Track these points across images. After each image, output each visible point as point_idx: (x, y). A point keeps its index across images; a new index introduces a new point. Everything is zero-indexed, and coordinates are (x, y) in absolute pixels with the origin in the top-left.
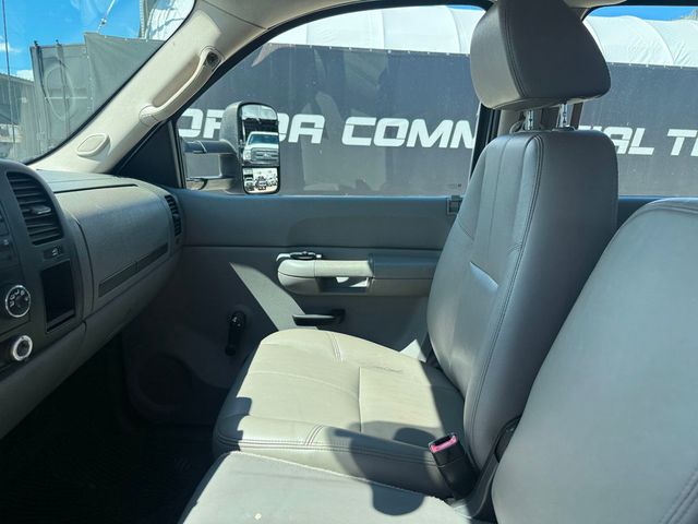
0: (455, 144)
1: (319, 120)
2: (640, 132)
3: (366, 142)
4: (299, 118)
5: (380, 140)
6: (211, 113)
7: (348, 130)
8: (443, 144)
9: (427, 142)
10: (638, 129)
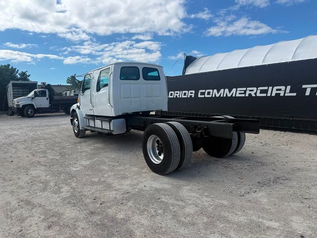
0: (225, 96)
1: (193, 92)
2: (289, 88)
3: (203, 96)
4: (190, 92)
5: (206, 96)
6: (176, 92)
7: (199, 93)
8: (222, 96)
9: (218, 95)
10: (288, 87)
